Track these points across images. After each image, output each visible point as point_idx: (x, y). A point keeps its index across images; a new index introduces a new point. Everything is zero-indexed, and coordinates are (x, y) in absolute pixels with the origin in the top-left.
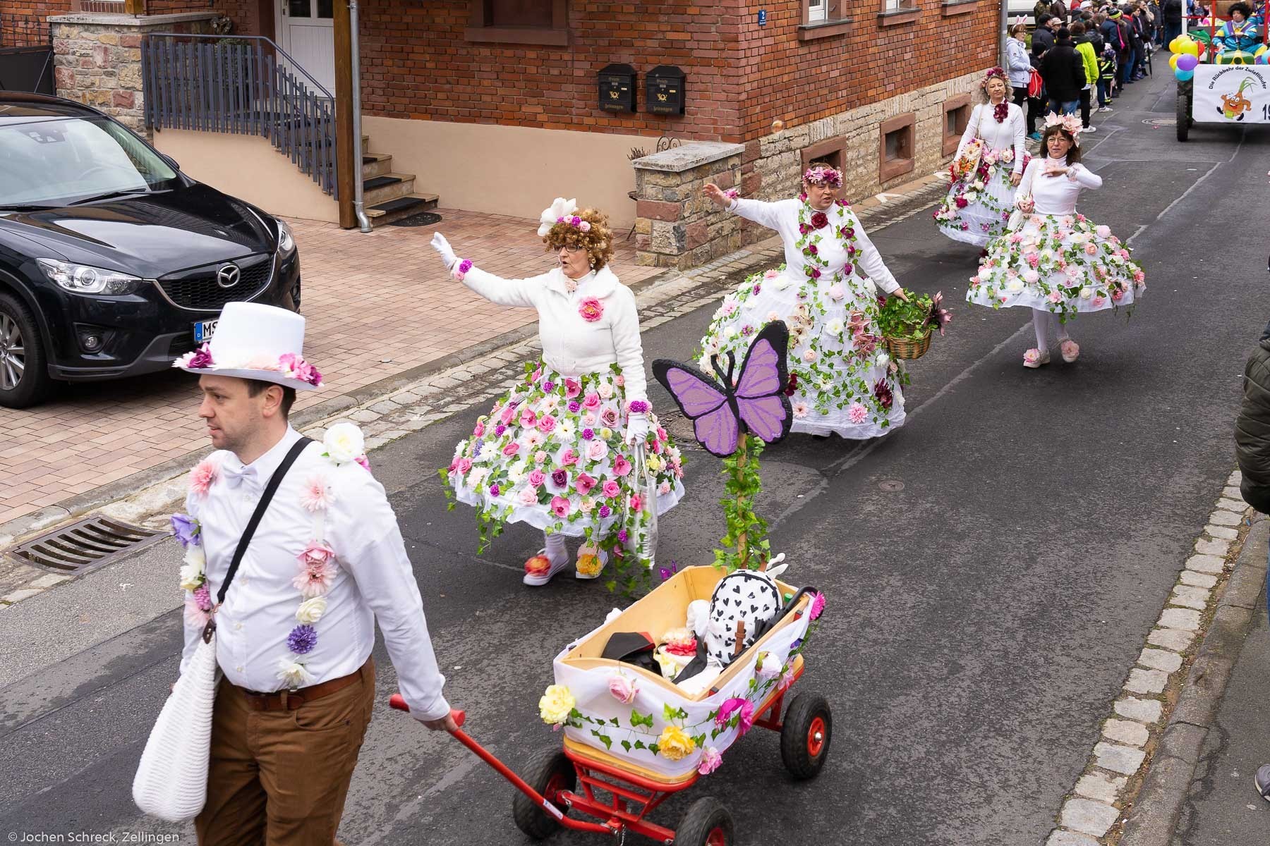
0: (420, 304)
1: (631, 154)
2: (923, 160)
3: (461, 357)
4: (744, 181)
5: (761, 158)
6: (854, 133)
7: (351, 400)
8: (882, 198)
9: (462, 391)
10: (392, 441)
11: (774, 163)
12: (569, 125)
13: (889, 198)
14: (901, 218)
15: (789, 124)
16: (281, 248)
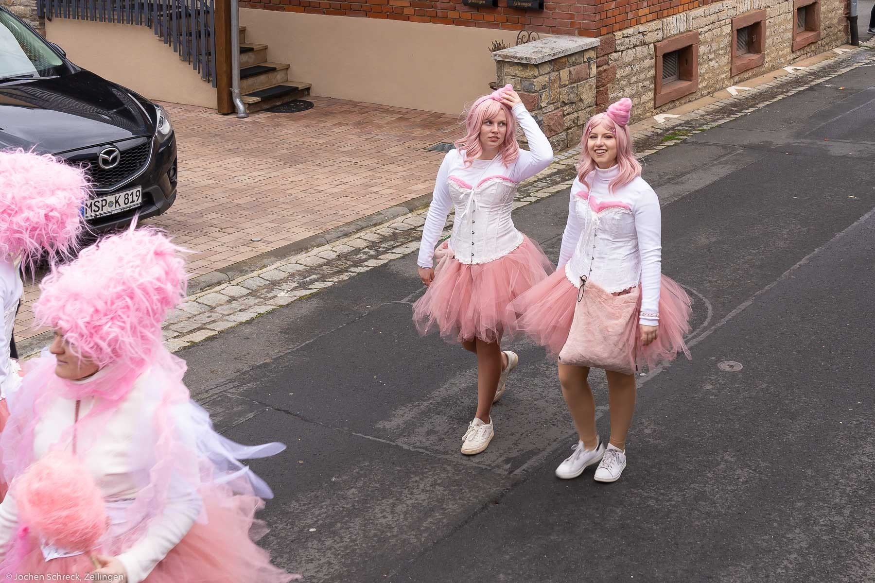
0: (290, 186)
1: (492, 47)
2: (773, 55)
3: (328, 237)
4: (599, 74)
5: (615, 52)
6: (706, 28)
7: (223, 276)
8: (733, 90)
9: (327, 269)
10: (260, 315)
11: (629, 56)
12: (434, 18)
13: (739, 91)
14: (751, 110)
15: (643, 20)
16: (159, 132)
